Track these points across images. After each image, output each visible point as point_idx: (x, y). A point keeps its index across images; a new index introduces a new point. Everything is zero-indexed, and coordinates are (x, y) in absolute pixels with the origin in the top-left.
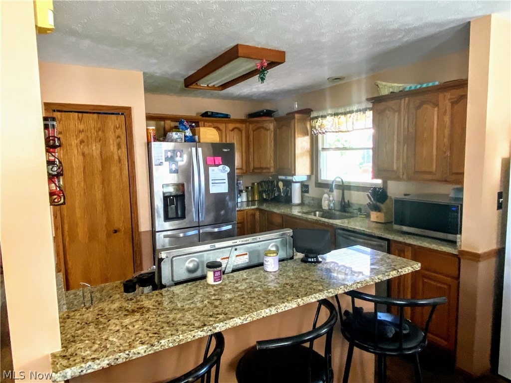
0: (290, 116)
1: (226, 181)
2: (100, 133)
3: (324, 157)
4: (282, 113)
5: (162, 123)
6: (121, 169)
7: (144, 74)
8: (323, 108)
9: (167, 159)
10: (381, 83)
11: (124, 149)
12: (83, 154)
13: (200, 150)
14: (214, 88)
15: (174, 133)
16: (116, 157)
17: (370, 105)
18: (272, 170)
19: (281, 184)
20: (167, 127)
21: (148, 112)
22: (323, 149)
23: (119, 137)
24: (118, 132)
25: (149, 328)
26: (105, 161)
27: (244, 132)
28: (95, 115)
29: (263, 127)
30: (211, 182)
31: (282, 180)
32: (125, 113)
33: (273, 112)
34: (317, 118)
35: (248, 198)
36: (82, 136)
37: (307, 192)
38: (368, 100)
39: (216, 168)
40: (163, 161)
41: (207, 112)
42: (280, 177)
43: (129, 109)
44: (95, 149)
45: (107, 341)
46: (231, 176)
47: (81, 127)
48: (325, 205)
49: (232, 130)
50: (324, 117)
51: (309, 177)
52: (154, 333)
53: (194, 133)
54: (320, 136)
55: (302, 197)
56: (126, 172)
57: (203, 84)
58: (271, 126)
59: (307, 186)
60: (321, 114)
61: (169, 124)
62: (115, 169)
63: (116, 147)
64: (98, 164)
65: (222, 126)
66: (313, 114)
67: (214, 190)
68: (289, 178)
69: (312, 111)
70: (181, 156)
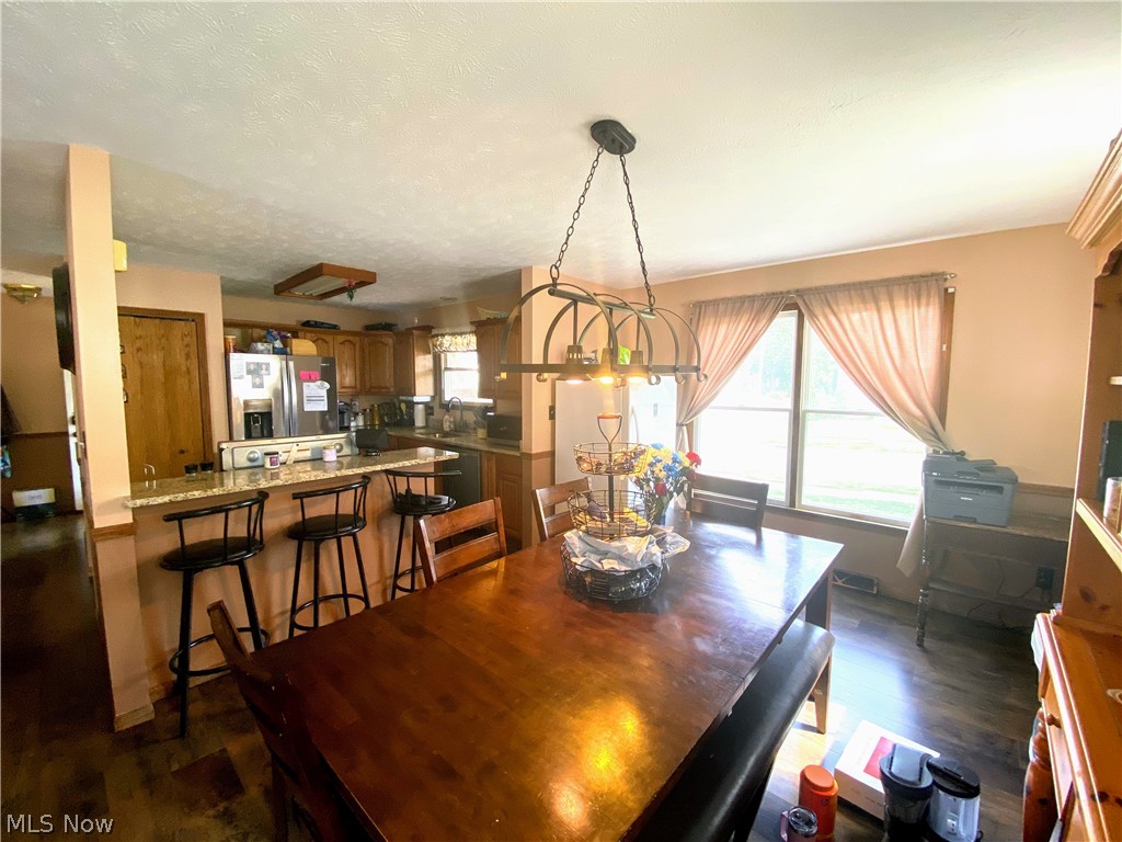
0: (409, 331)
1: (326, 398)
2: (163, 340)
3: (447, 376)
4: (401, 327)
5: (250, 331)
6: (190, 382)
7: (222, 278)
8: (440, 326)
9: (249, 372)
10: (480, 310)
11: (195, 361)
12: (141, 363)
13: (291, 364)
14: (311, 297)
15: (259, 344)
16: (184, 369)
17: (474, 329)
18: (392, 390)
19: (403, 406)
20: (255, 335)
21: (227, 317)
22: (446, 369)
23: (187, 345)
24: (187, 339)
26: (170, 373)
27: (357, 346)
28: (157, 321)
29: (382, 343)
30: (305, 399)
31: (405, 402)
32: (197, 320)
33: (393, 325)
34: (437, 336)
35: (365, 422)
36: (139, 343)
37: (432, 414)
38: (472, 323)
39: (311, 384)
40: (245, 373)
41: (308, 322)
42: (401, 398)
43: (201, 316)
44: (156, 358)
46: (331, 394)
47: (138, 333)
48: (446, 427)
49: (342, 343)
50: (443, 335)
51: (433, 398)
53: (285, 345)
54: (442, 355)
55: (427, 420)
56: (196, 386)
57: (298, 291)
58: (390, 341)
59: (432, 408)
60: (440, 332)
61: (257, 332)
62: (182, 382)
63: (184, 357)
64: (160, 375)
65: (329, 338)
66: (434, 332)
67: (308, 407)
68: (410, 398)
69: (433, 328)
70: (267, 369)
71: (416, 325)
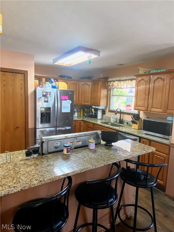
0: (99, 80)
1: (70, 107)
2: (13, 82)
3: (113, 99)
4: (95, 78)
9: (43, 96)
10: (140, 68)
11: (23, 90)
12: (5, 91)
13: (58, 92)
16: (20, 93)
17: (135, 78)
18: (89, 103)
22: (113, 95)
23: (21, 84)
25: (38, 173)
29: (86, 84)
30: (63, 107)
31: (94, 108)
32: (25, 74)
33: (92, 77)
35: (78, 115)
36: (4, 83)
37: (105, 114)
39: (65, 101)
40: (41, 96)
41: (62, 75)
43: (27, 72)
44: (10, 89)
45: (20, 179)
46: (72, 105)
47: (4, 78)
48: (112, 120)
51: (106, 107)
52: (41, 176)
54: (112, 90)
55: (102, 116)
58: (90, 84)
59: (105, 111)
60: (113, 80)
62: (19, 99)
63: (20, 89)
64: (11, 96)
65: (68, 82)
66: (109, 80)
67: (64, 111)
68: (97, 107)
69: (109, 78)
70: (50, 95)
71: (101, 77)
